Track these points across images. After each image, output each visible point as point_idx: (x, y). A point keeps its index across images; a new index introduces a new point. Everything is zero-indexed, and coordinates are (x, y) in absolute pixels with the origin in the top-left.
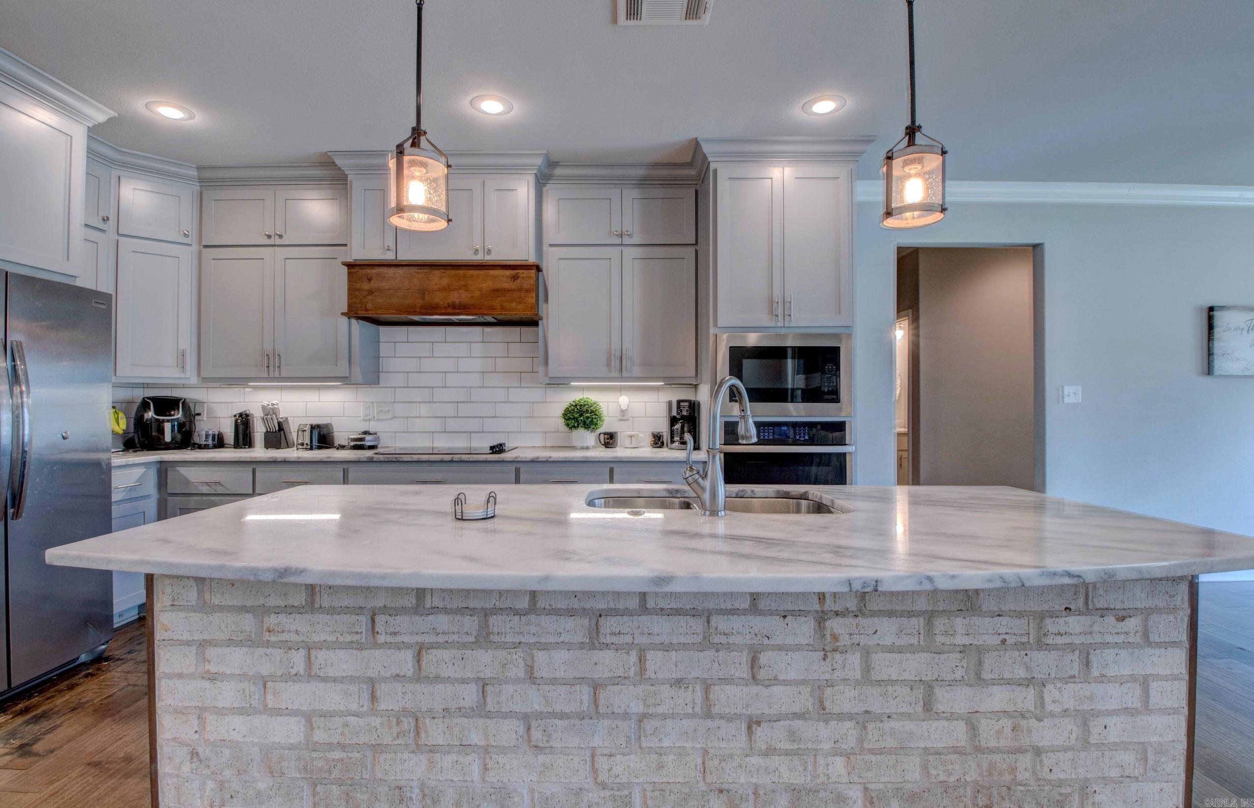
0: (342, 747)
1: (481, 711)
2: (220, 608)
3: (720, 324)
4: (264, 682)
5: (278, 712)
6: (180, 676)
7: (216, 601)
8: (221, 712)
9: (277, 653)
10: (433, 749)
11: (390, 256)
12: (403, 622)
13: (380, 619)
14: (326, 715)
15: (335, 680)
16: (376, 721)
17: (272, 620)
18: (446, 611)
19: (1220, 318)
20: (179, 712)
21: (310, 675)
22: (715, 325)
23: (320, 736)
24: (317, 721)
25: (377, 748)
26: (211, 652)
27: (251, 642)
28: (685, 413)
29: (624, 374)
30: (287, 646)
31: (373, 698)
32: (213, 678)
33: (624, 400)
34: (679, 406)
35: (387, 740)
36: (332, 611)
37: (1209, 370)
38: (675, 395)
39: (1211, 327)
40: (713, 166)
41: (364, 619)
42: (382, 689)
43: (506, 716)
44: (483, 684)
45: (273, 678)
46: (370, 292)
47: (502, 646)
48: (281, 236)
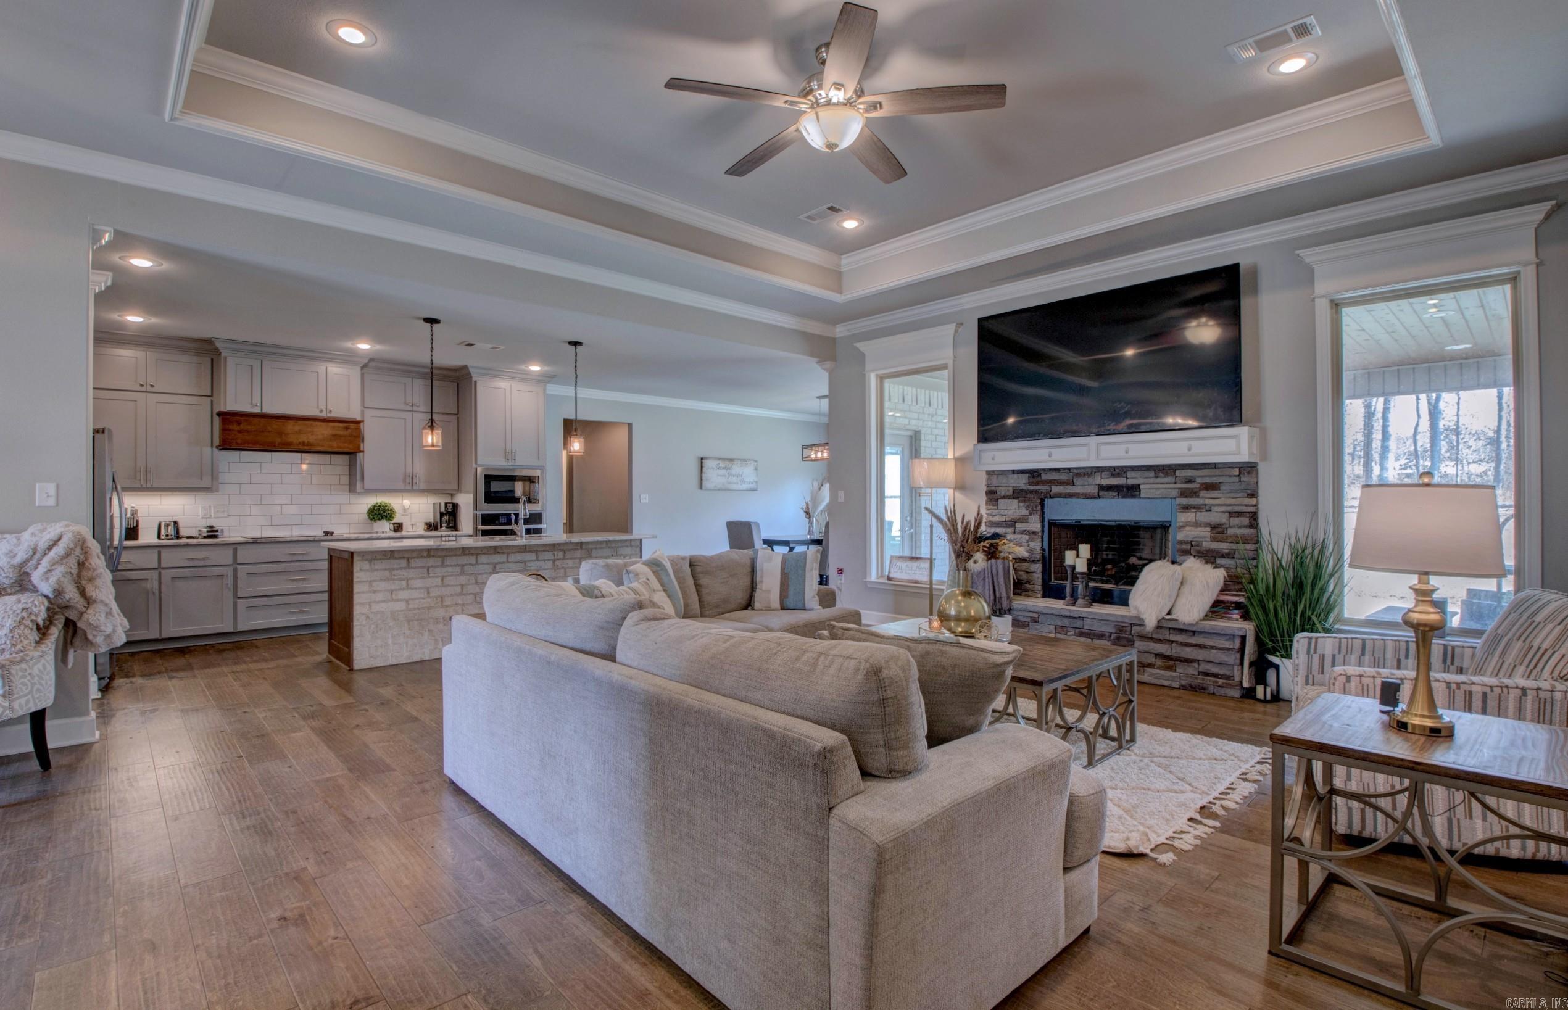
0: (418, 609)
1: (461, 594)
2: (377, 570)
3: (479, 463)
4: (392, 592)
5: (398, 600)
6: (363, 592)
7: (376, 567)
8: (378, 602)
9: (397, 582)
10: (447, 606)
11: (257, 410)
12: (438, 570)
13: (431, 570)
14: (412, 599)
15: (419, 588)
16: (429, 600)
17: (395, 572)
18: (451, 566)
19: (707, 463)
20: (363, 604)
21: (408, 587)
22: (476, 463)
23: (411, 606)
24: (410, 602)
25: (429, 608)
26: (374, 584)
27: (387, 580)
28: (450, 510)
29: (415, 487)
30: (401, 580)
31: (428, 593)
32: (374, 592)
33: (406, 502)
34: (446, 506)
35: (433, 605)
36: (415, 568)
37: (701, 487)
38: (443, 500)
39: (702, 467)
40: (474, 379)
41: (425, 570)
42: (431, 590)
43: (470, 594)
44: (462, 586)
45: (396, 590)
46: (240, 432)
47: (468, 574)
48: (152, 386)
